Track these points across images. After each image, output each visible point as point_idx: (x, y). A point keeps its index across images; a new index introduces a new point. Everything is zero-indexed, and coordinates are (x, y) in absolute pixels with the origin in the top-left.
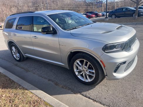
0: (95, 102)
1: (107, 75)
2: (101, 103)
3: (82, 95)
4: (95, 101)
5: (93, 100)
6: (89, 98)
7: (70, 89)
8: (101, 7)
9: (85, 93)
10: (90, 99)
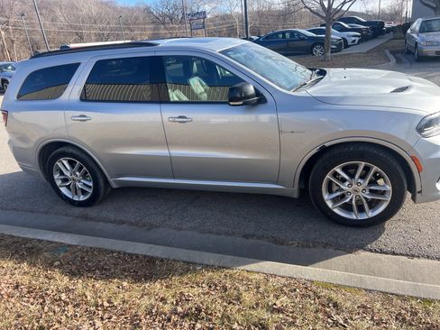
0: (415, 259)
1: (420, 192)
2: (428, 257)
3: (371, 251)
4: (413, 256)
5: (407, 255)
6: (394, 254)
7: (325, 246)
8: (204, 27)
9: (373, 245)
10: (397, 254)
